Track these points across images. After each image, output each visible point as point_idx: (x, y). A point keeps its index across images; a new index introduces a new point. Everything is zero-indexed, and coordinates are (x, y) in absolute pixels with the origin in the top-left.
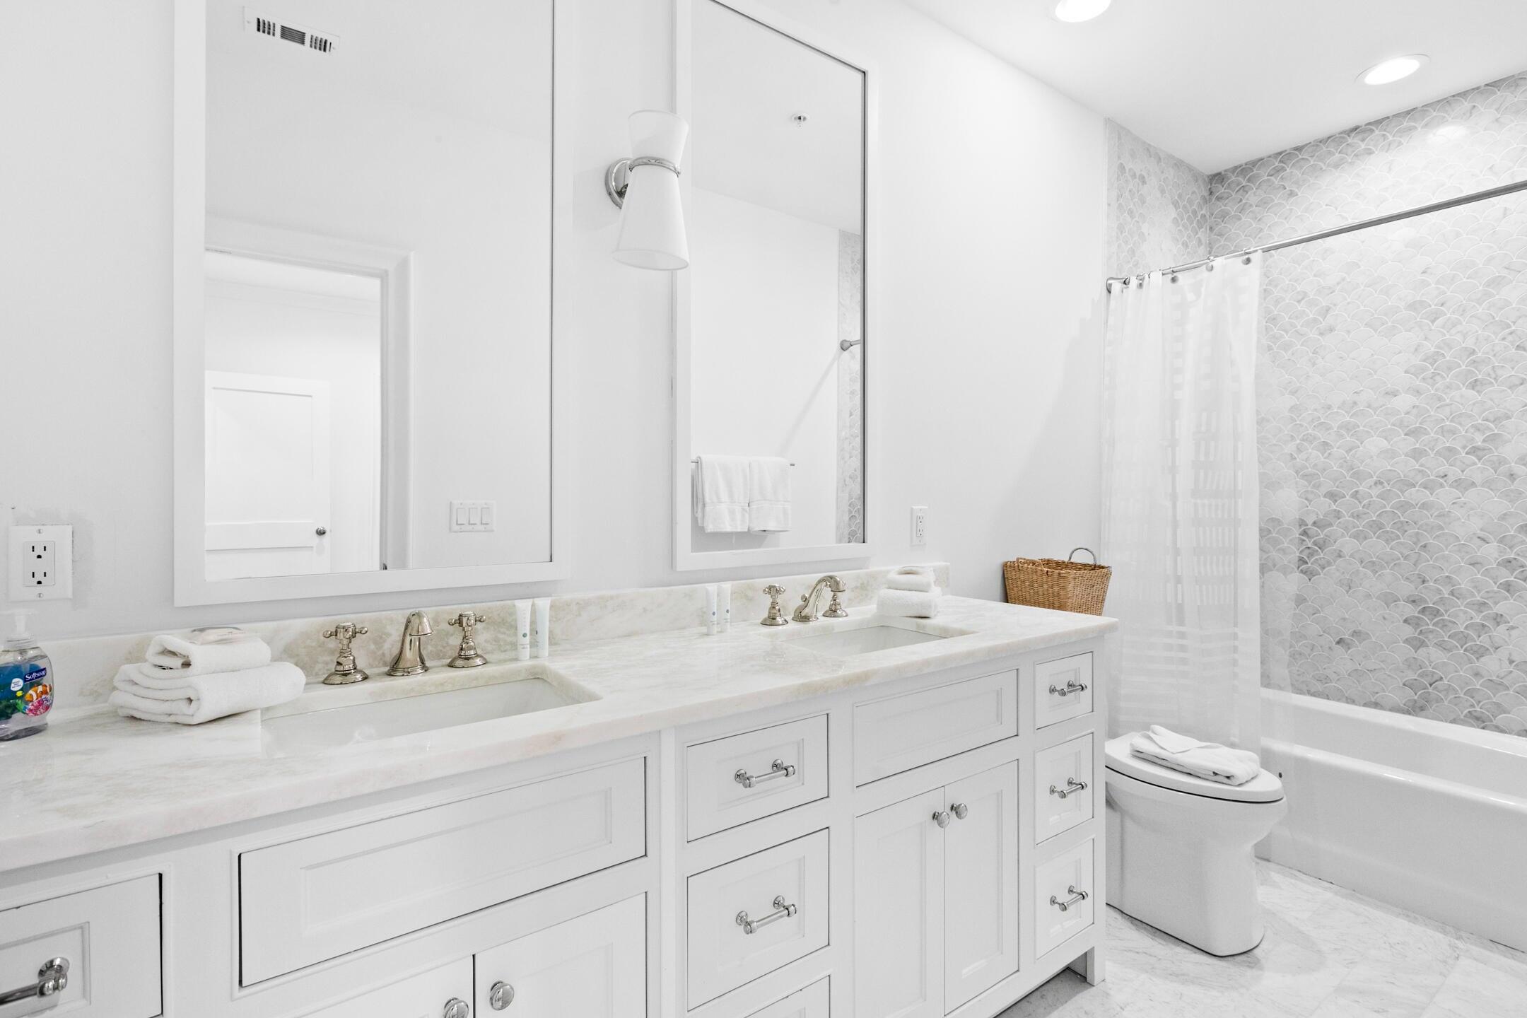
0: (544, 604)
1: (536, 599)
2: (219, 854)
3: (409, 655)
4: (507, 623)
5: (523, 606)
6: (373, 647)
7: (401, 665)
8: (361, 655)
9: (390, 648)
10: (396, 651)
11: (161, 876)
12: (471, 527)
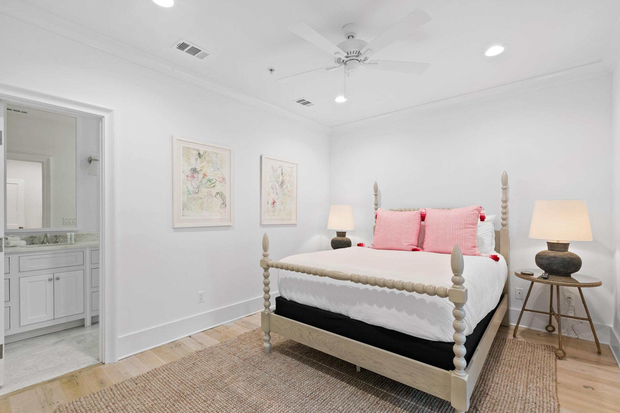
0: (73, 234)
1: (71, 233)
2: (16, 256)
3: (45, 241)
4: (66, 237)
5: (68, 234)
6: (39, 240)
7: (44, 242)
8: (36, 241)
9: (42, 240)
10: (43, 241)
11: (9, 258)
12: (70, 224)
